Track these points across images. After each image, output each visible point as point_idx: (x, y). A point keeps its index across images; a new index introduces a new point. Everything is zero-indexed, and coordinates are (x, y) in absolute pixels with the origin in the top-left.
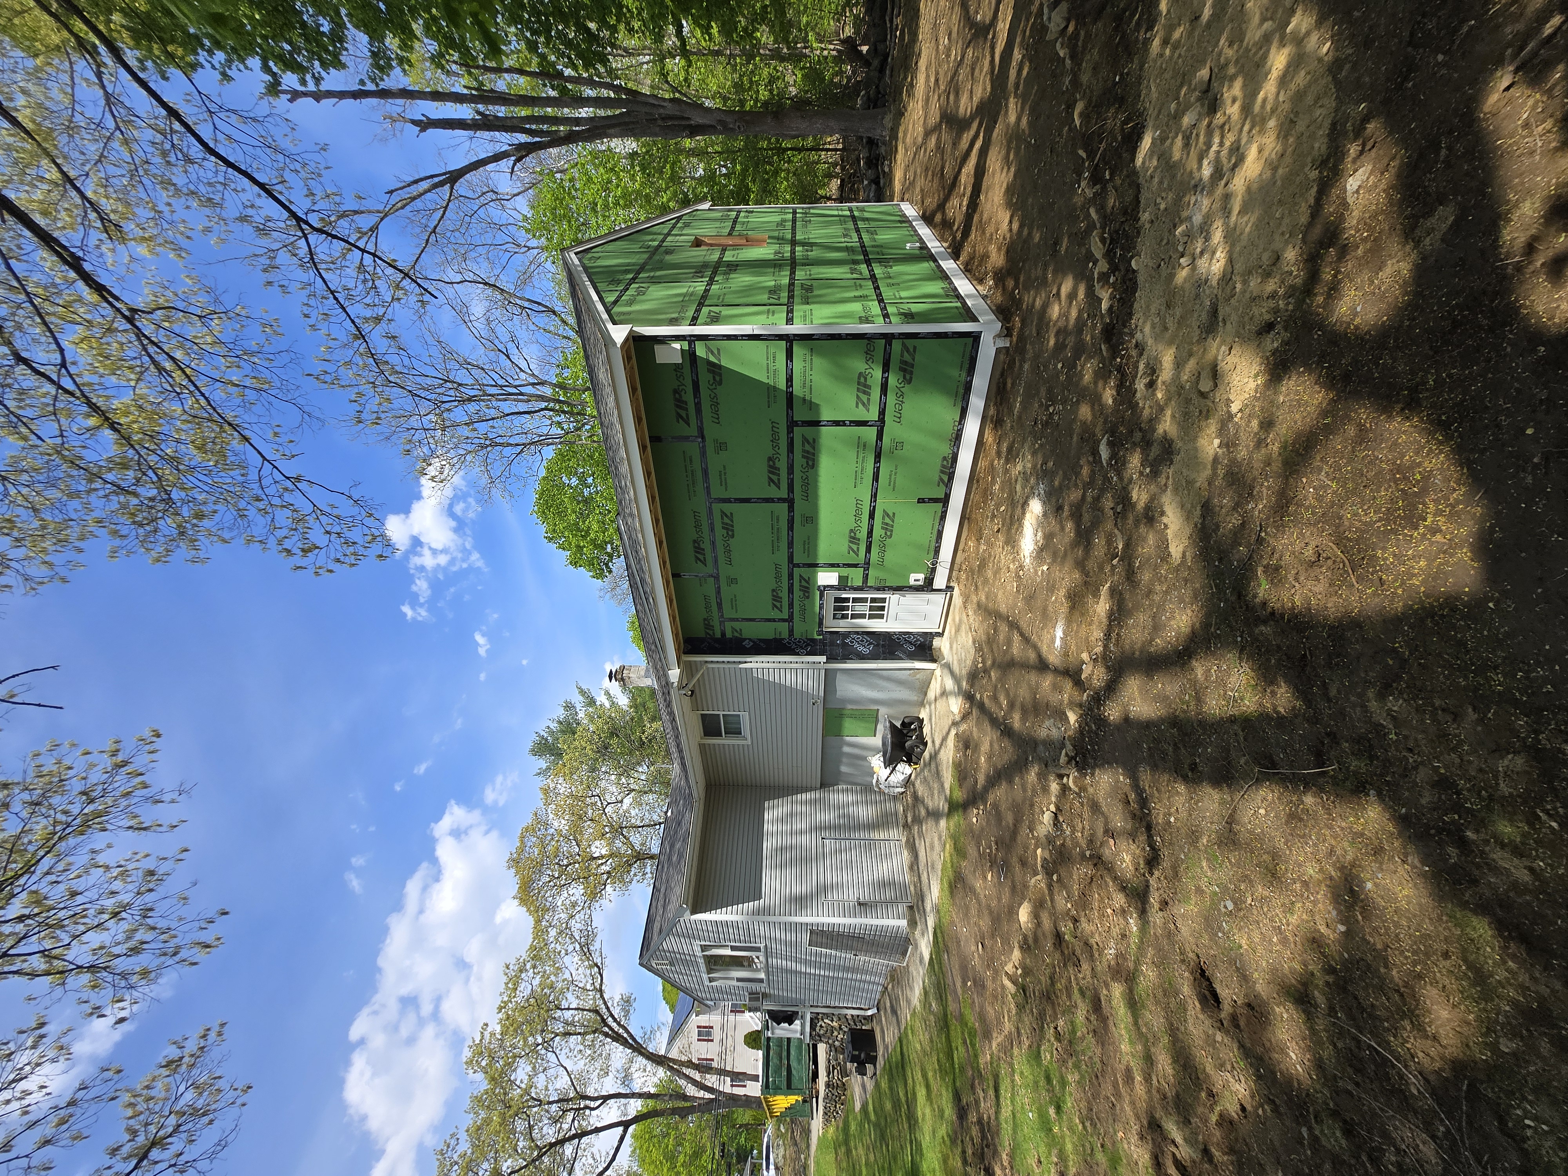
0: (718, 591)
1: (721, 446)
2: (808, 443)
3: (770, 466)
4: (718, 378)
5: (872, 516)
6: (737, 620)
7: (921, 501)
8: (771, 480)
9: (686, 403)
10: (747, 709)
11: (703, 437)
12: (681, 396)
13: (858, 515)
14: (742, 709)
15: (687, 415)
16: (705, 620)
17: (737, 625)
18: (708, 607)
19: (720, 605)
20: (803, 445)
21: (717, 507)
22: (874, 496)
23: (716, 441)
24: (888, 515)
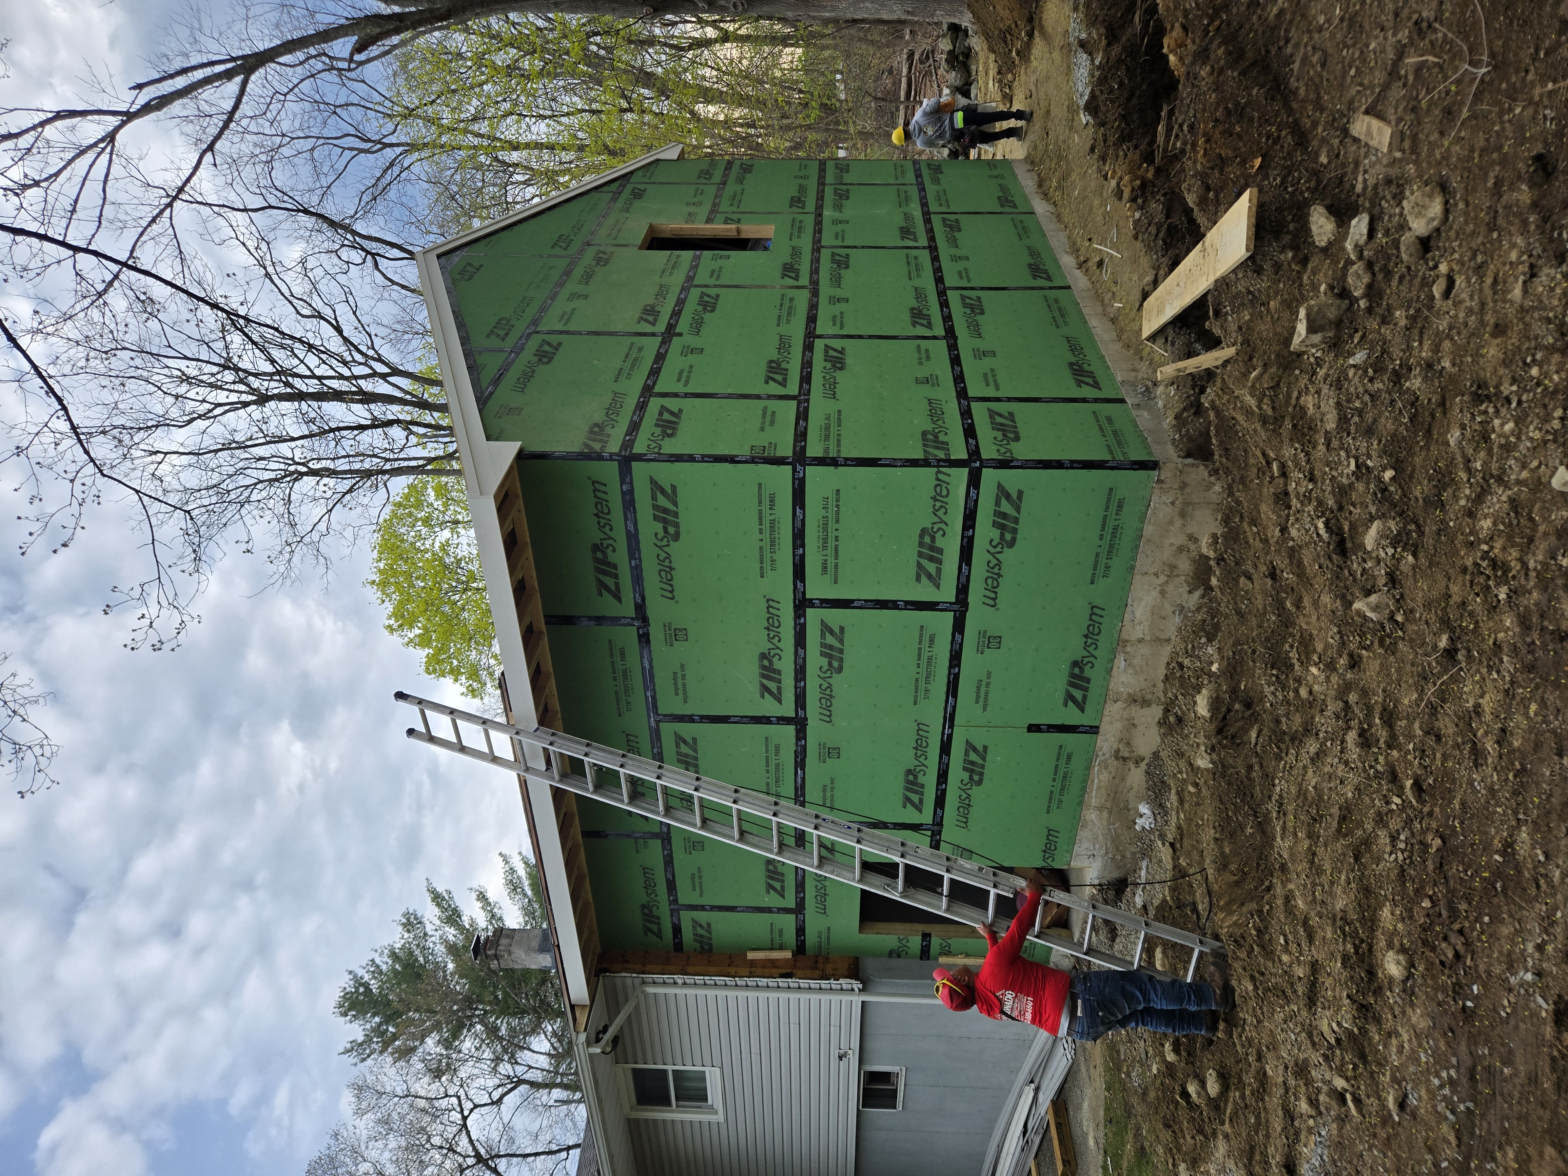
0: (669, 861)
1: (677, 634)
2: (831, 632)
3: (764, 667)
4: (671, 530)
5: (946, 748)
6: (702, 908)
7: (1034, 728)
8: (765, 689)
9: (615, 567)
10: (717, 1061)
11: (645, 620)
12: (605, 555)
13: (920, 747)
14: (707, 1059)
15: (617, 585)
16: (644, 906)
17: (702, 917)
18: (649, 886)
19: (671, 885)
20: (823, 636)
21: (668, 730)
22: (950, 719)
23: (667, 626)
24: (975, 749)
